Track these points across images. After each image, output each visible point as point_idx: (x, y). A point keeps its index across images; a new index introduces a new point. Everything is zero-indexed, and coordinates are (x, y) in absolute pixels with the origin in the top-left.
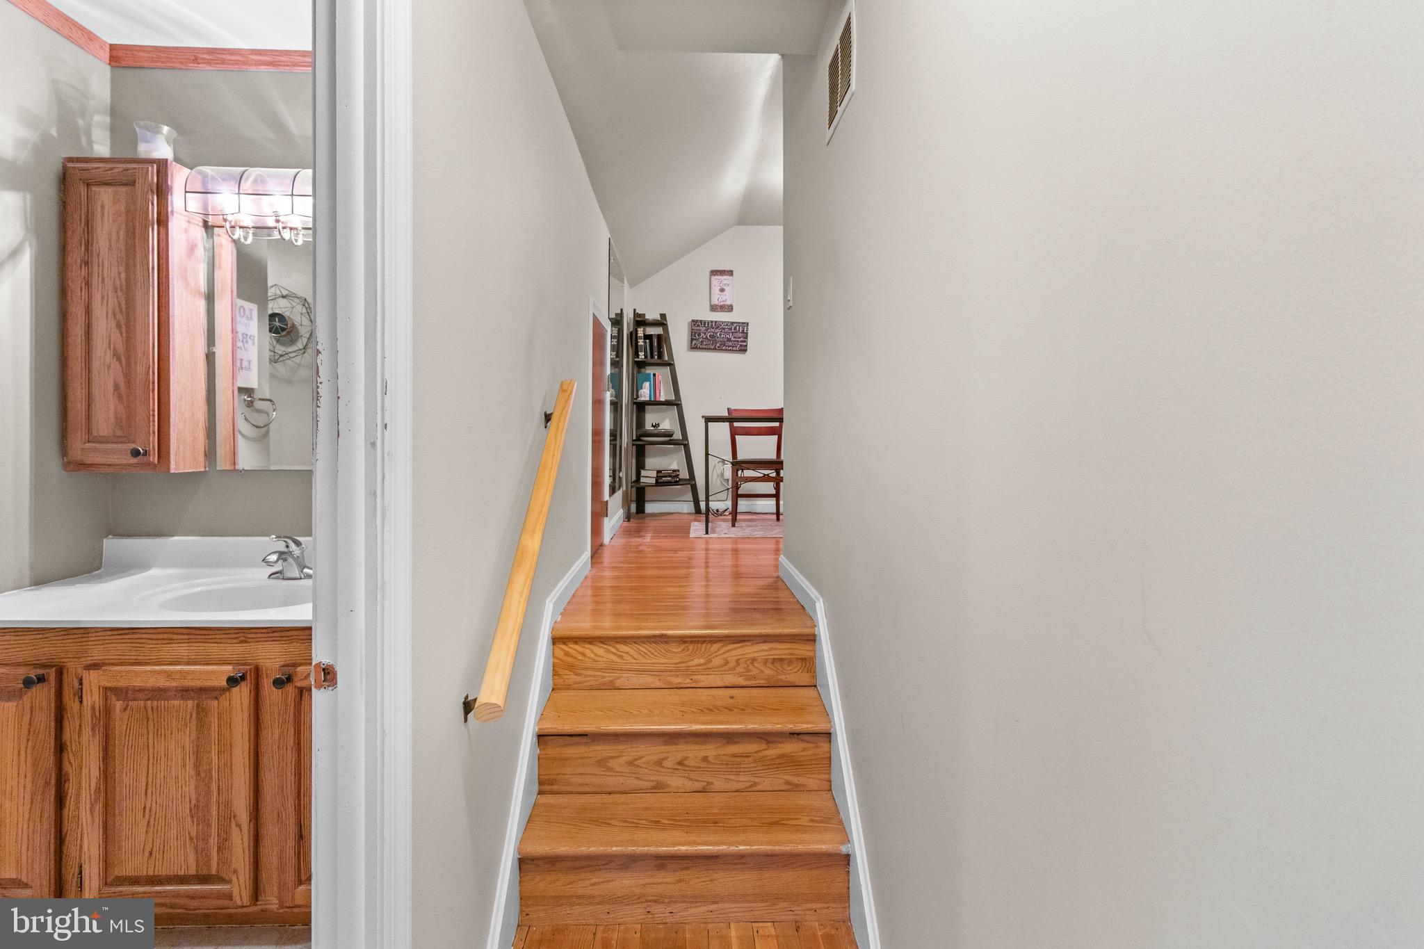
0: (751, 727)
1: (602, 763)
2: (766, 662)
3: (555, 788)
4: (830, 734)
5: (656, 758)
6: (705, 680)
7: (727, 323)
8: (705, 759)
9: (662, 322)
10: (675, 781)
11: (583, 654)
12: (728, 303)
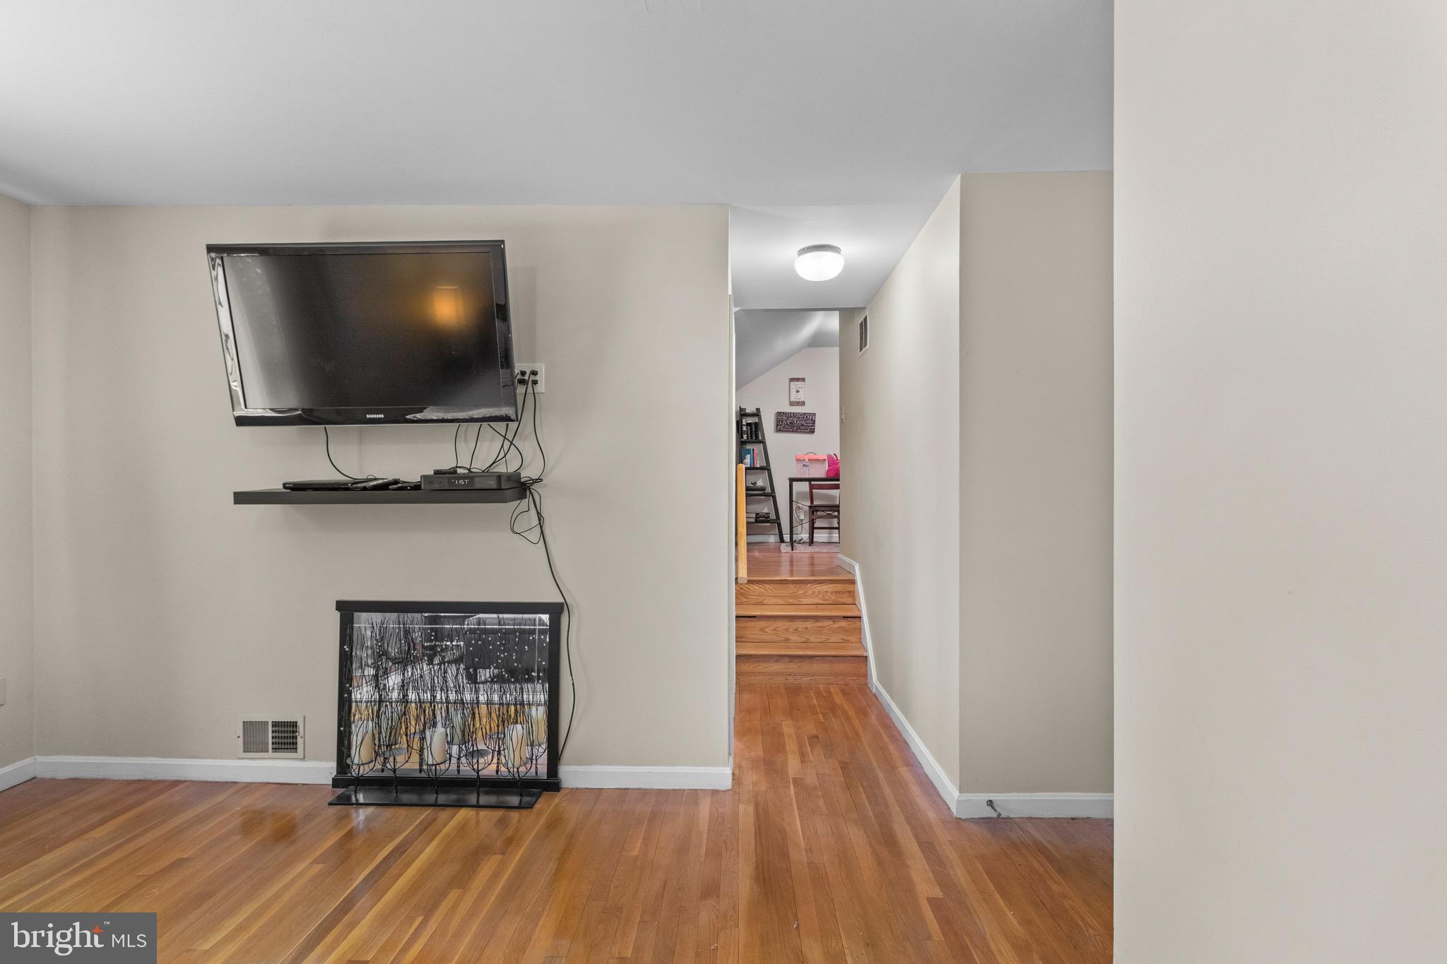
0: (827, 613)
1: (762, 629)
2: (832, 593)
3: (743, 640)
4: (860, 617)
5: (785, 627)
6: (804, 601)
7: (801, 414)
8: (806, 628)
9: (757, 414)
10: (794, 638)
11: (749, 589)
12: (802, 400)
